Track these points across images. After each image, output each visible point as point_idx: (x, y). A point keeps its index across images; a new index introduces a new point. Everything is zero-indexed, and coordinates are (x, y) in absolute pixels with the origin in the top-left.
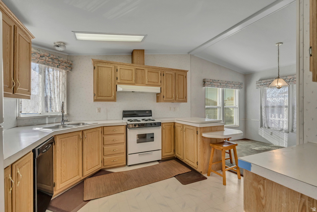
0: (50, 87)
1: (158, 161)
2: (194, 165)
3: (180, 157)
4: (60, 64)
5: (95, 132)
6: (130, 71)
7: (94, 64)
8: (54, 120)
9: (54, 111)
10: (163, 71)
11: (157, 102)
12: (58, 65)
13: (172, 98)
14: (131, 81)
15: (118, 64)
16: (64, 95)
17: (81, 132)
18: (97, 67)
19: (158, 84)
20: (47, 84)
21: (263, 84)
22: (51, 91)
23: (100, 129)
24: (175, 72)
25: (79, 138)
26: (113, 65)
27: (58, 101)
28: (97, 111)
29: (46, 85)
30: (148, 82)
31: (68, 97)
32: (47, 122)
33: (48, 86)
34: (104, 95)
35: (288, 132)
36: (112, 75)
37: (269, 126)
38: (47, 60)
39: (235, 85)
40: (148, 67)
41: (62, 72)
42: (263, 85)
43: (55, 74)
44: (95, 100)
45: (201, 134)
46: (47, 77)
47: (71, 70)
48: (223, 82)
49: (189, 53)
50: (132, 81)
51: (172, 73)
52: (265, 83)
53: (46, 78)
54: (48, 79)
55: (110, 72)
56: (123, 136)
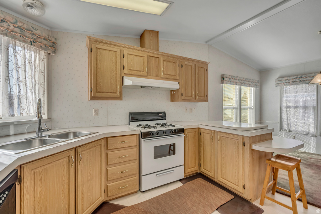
0: (18, 75)
1: (180, 180)
2: (239, 190)
3: (211, 174)
4: (35, 39)
5: (95, 148)
6: (141, 58)
7: (90, 44)
8: (25, 129)
9: (25, 114)
10: (181, 61)
11: (171, 101)
12: (32, 40)
13: (191, 96)
14: (142, 71)
15: (126, 48)
16: (42, 90)
17: (73, 151)
18: (95, 48)
19: (176, 78)
20: (13, 70)
21: (284, 81)
22: (19, 82)
23: (102, 142)
24: (195, 63)
25: (69, 161)
26: (119, 47)
27: (33, 99)
28: (94, 114)
29: (10, 72)
30: (164, 74)
31: (49, 93)
32: (12, 132)
33: (14, 74)
34: (105, 91)
35: (316, 136)
36: (116, 62)
37: (291, 129)
38: (11, 28)
39: (253, 83)
40: (164, 55)
41: (39, 54)
42: (284, 83)
43: (27, 55)
44: (93, 98)
45: (251, 146)
46: (12, 58)
47: (55, 51)
48: (242, 79)
49: (206, 42)
50: (144, 71)
51: (191, 64)
52: (287, 81)
53: (10, 60)
54: (14, 61)
55: (114, 58)
56: (135, 149)
